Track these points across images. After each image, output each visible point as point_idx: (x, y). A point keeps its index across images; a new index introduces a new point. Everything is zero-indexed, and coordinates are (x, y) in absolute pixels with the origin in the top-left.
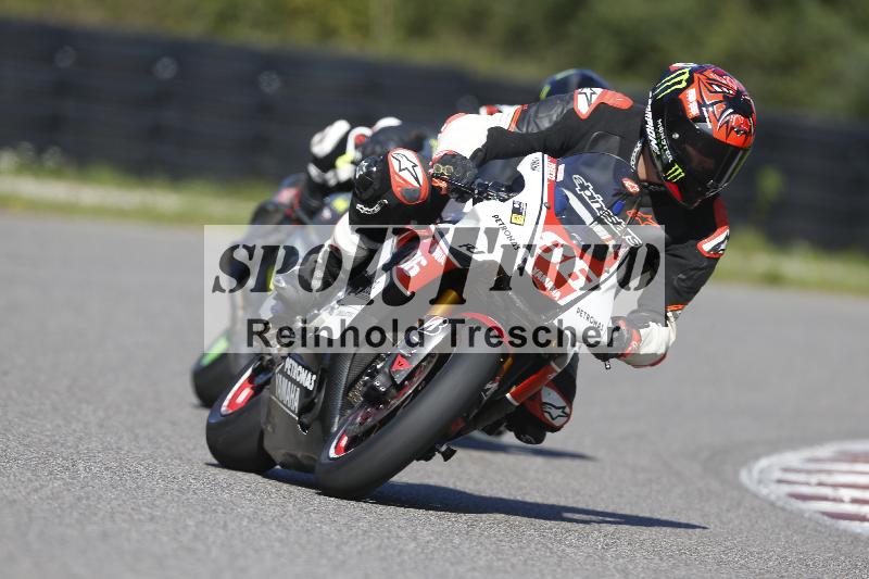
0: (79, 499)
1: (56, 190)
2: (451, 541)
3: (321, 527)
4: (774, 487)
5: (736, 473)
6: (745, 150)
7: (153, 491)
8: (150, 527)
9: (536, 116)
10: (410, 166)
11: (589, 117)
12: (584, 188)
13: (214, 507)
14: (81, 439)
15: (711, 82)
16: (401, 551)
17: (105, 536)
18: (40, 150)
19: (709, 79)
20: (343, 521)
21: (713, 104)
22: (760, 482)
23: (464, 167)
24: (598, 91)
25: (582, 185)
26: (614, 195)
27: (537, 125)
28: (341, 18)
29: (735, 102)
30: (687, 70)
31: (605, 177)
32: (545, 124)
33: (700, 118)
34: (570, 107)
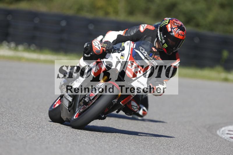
0: (40, 138)
1: (34, 56)
2: (139, 149)
3: (104, 146)
4: (226, 135)
5: (216, 132)
6: (183, 40)
7: (59, 136)
8: (59, 146)
9: (130, 32)
10: (98, 44)
11: (143, 32)
12: (142, 50)
13: (76, 140)
14: (40, 122)
15: (174, 22)
16: (126, 152)
17: (47, 148)
18: (29, 45)
19: (173, 22)
20: (110, 144)
21: (174, 28)
22: (222, 134)
23: (110, 44)
24: (146, 25)
25: (142, 49)
26: (150, 52)
27: (130, 34)
28: (111, 10)
29: (180, 28)
30: (168, 20)
31: (148, 47)
32: (132, 34)
33: (171, 32)
34: (138, 29)
